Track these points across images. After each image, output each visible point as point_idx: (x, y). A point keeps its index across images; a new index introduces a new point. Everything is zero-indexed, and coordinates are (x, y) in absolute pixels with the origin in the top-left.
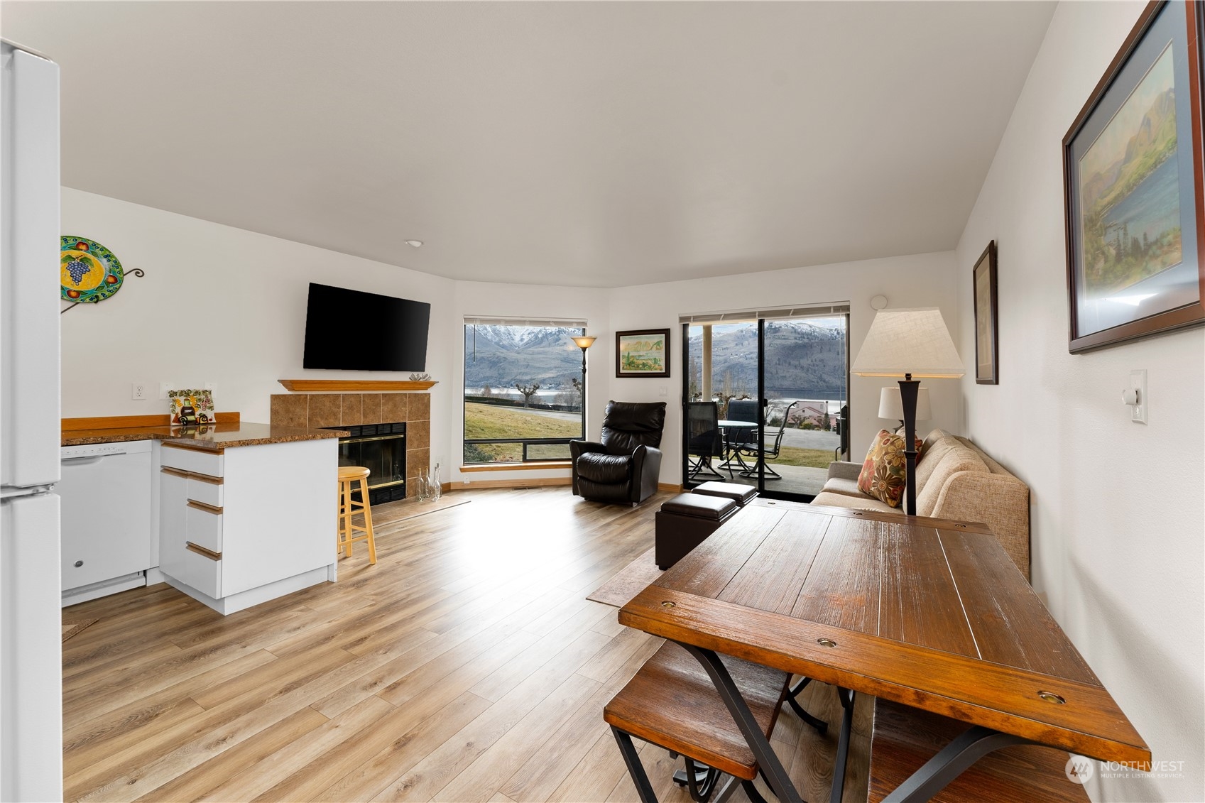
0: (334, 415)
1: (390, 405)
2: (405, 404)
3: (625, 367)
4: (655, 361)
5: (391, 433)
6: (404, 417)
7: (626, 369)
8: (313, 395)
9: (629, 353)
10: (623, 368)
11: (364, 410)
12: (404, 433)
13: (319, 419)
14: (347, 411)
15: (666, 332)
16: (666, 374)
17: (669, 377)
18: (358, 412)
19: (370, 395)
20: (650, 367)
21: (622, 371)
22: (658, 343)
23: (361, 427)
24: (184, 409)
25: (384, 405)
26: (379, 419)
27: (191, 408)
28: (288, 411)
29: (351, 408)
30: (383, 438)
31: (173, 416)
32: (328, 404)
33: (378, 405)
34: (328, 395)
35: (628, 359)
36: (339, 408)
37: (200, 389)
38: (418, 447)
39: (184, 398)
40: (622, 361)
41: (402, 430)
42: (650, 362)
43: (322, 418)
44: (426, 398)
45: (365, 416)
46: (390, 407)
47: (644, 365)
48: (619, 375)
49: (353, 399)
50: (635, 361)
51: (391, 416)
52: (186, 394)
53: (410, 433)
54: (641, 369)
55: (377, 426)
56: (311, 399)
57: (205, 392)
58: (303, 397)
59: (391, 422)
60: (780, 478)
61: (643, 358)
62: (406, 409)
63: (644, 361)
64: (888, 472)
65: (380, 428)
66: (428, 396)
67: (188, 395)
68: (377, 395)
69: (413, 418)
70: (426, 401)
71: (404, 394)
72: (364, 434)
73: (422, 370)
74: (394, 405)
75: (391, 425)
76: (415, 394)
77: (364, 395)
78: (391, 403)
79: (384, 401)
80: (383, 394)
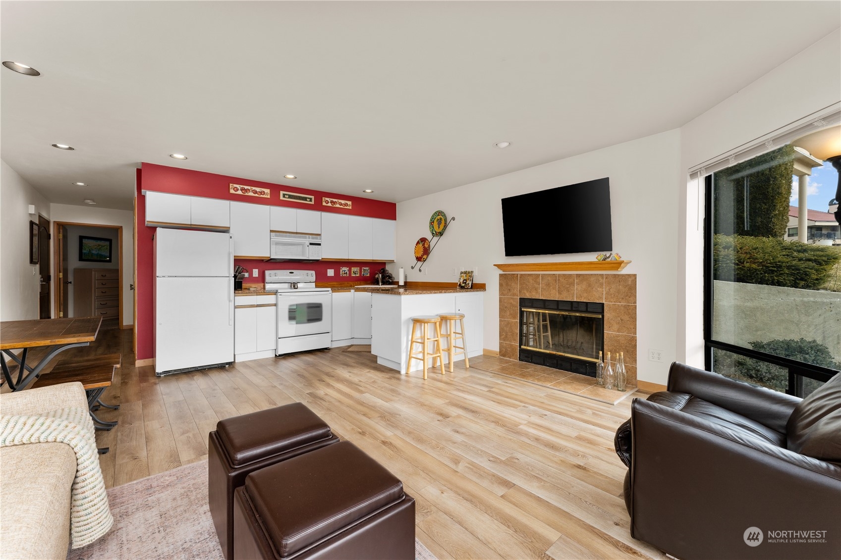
0: (536, 290)
1: (584, 285)
2: (602, 284)
5: (587, 311)
6: (601, 298)
8: (522, 275)
11: (559, 287)
12: (602, 313)
13: (526, 292)
14: (545, 287)
18: (553, 288)
19: (564, 275)
23: (558, 301)
24: (464, 280)
25: (578, 284)
26: (573, 296)
27: (466, 280)
28: (507, 285)
29: (548, 285)
30: (578, 314)
31: (459, 283)
32: (531, 281)
33: (573, 284)
34: (531, 274)
36: (539, 285)
37: (470, 271)
38: (618, 331)
39: (465, 275)
41: (600, 311)
43: (527, 291)
44: (630, 280)
45: (560, 293)
46: (584, 287)
49: (549, 278)
51: (585, 295)
52: (465, 273)
53: (609, 315)
55: (572, 303)
56: (520, 277)
58: (515, 276)
59: (585, 301)
62: (605, 290)
65: (575, 305)
66: (633, 278)
67: (466, 274)
68: (570, 275)
69: (612, 300)
70: (630, 283)
71: (600, 275)
72: (560, 308)
73: (610, 249)
74: (589, 285)
75: (587, 303)
76: (614, 275)
77: (559, 275)
78: (585, 283)
79: (578, 281)
80: (577, 275)
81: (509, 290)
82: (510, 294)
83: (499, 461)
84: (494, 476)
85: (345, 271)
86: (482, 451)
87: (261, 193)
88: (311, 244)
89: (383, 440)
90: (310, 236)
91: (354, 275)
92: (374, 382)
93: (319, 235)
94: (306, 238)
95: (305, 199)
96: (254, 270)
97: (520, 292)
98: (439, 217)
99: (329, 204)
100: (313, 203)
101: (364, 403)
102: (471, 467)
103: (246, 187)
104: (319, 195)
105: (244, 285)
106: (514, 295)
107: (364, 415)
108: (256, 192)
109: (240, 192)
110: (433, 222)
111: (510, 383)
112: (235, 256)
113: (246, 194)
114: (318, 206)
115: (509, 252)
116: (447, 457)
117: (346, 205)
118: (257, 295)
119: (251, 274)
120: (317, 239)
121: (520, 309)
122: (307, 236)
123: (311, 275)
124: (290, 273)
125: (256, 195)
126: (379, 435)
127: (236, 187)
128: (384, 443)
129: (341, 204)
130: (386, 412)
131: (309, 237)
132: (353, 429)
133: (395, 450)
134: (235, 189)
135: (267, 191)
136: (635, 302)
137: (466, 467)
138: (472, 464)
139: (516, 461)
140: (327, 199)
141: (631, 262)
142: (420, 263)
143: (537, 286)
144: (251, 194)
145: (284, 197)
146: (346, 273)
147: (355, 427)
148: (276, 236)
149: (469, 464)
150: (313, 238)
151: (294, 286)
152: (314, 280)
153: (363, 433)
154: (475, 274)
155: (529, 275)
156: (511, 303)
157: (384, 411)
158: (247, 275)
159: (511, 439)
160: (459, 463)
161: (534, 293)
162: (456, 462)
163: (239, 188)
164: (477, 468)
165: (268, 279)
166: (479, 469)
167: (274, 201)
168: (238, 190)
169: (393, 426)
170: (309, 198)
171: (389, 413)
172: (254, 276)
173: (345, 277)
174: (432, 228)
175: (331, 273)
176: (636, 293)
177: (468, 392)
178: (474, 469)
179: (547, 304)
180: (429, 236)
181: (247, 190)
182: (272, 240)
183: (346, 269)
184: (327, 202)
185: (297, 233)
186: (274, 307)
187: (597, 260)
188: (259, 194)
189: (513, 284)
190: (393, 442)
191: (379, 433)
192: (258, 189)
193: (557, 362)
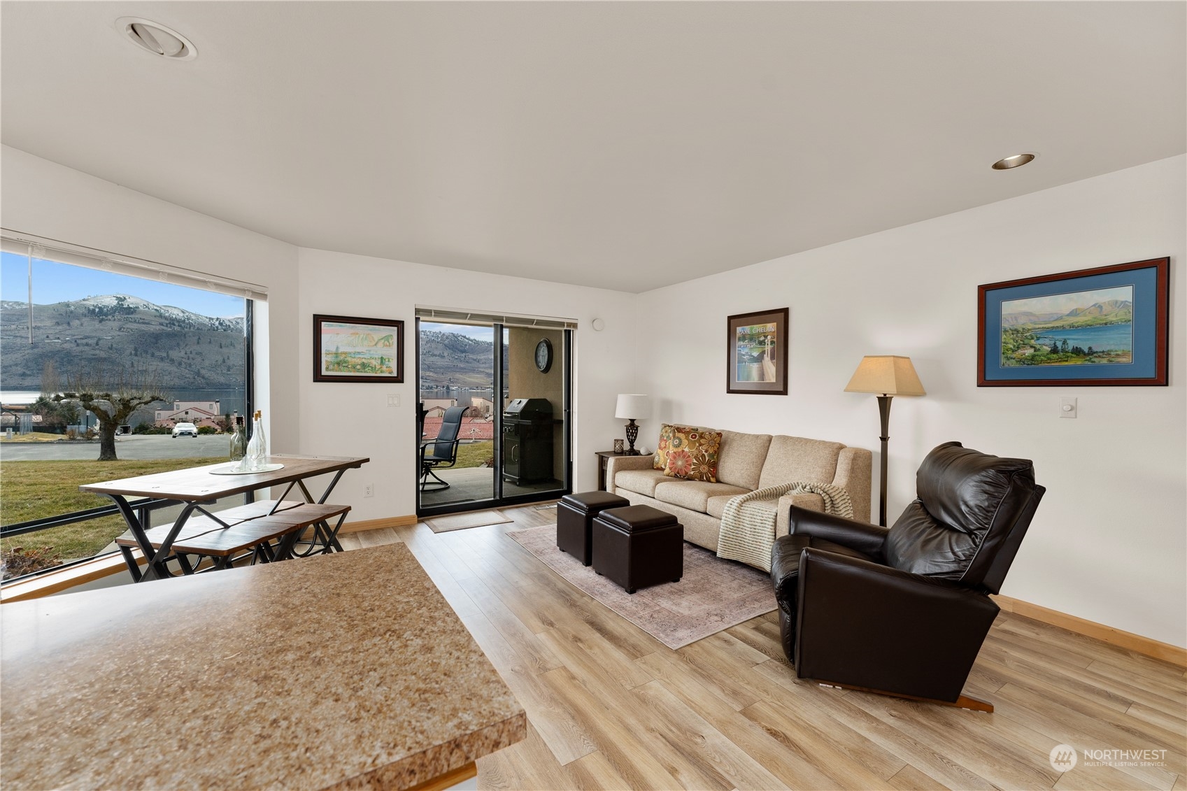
3: (331, 367)
4: (382, 362)
7: (333, 370)
9: (337, 348)
10: (327, 369)
15: (399, 325)
16: (399, 379)
17: (403, 382)
20: (373, 369)
21: (324, 372)
22: (387, 338)
35: (337, 357)
40: (325, 359)
42: (376, 363)
47: (364, 365)
48: (318, 377)
50: (349, 359)
54: (358, 371)
60: (449, 487)
61: (362, 356)
63: (364, 360)
64: (707, 459)
107: (573, 678)
153: (577, 639)
169: (533, 647)
171: (529, 677)
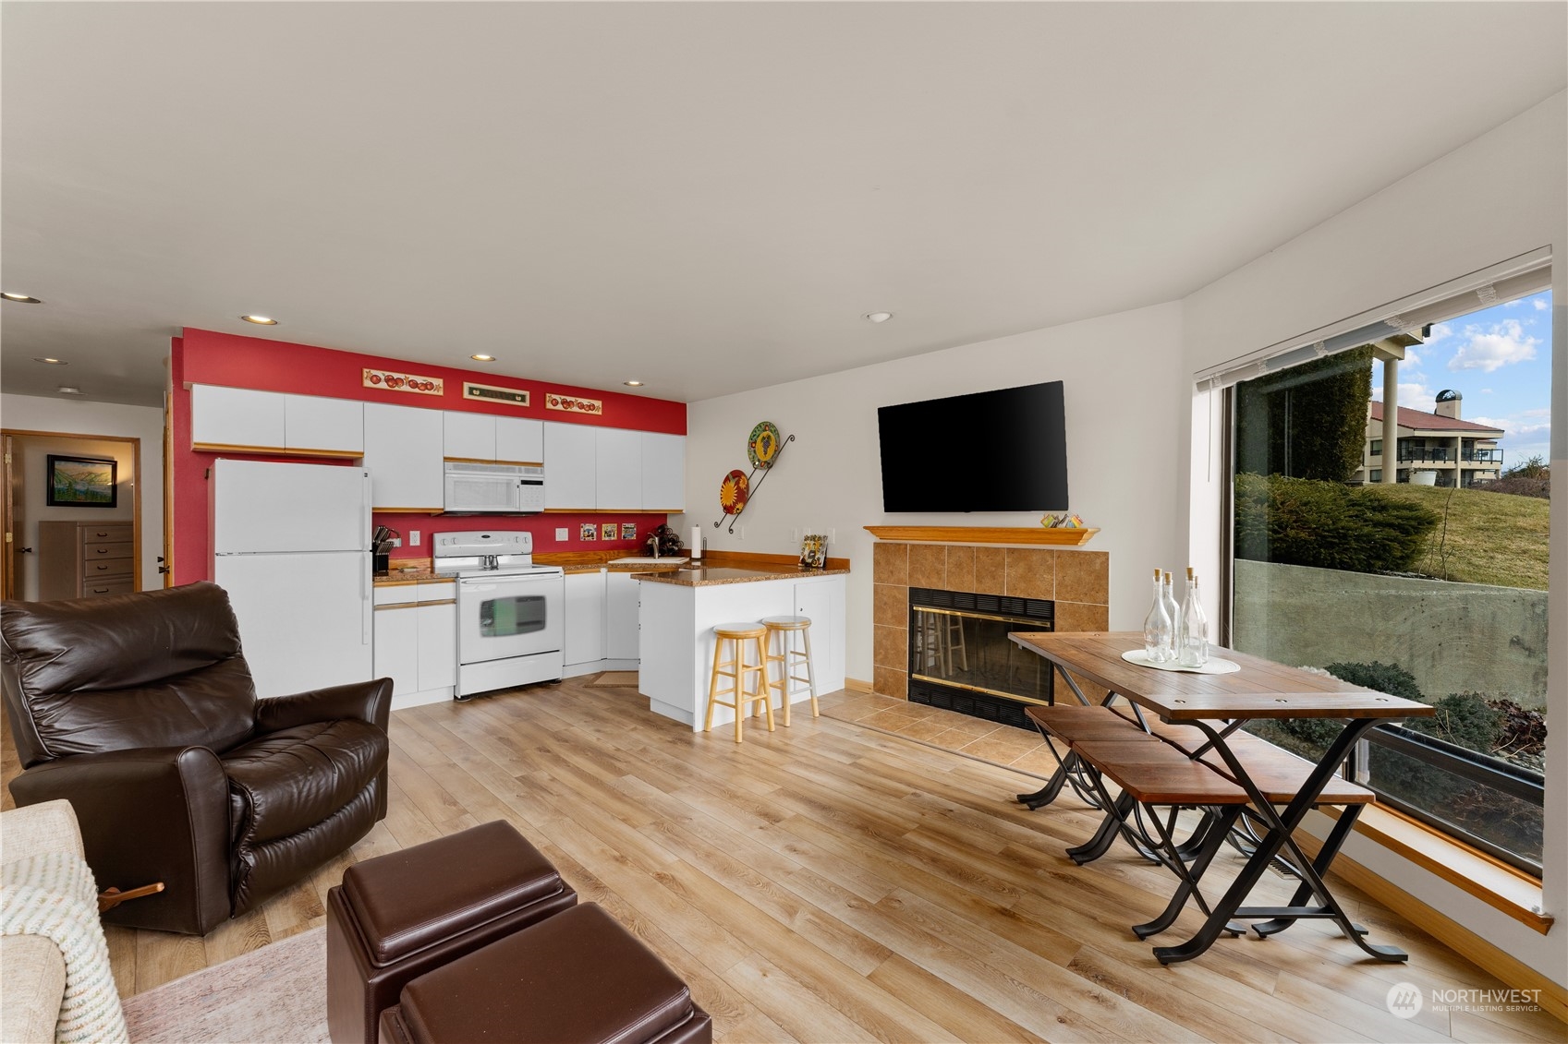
0: (938, 573)
1: (1021, 569)
2: (1050, 568)
5: (1025, 615)
6: (1050, 592)
8: (913, 546)
11: (977, 571)
12: (1051, 616)
13: (920, 577)
14: (953, 570)
18: (968, 572)
19: (986, 548)
23: (976, 595)
24: (811, 552)
25: (1010, 566)
26: (1002, 587)
27: (814, 552)
28: (888, 562)
29: (959, 565)
30: (1012, 620)
31: (802, 557)
32: (929, 558)
33: (1001, 565)
34: (930, 545)
36: (943, 564)
37: (822, 534)
39: (813, 542)
41: (1048, 614)
43: (923, 576)
44: (1098, 561)
45: (979, 581)
46: (1020, 571)
49: (961, 554)
51: (1023, 585)
52: (813, 538)
53: (1061, 622)
55: (1000, 599)
56: (911, 550)
57: (825, 537)
58: (902, 547)
59: (1022, 596)
62: (1054, 579)
65: (1005, 603)
66: (1103, 559)
67: (814, 540)
68: (998, 550)
69: (1067, 596)
70: (1097, 567)
71: (1048, 550)
72: (979, 607)
73: (1065, 507)
74: (1030, 569)
75: (1025, 601)
76: (1072, 552)
77: (978, 548)
78: (1022, 564)
79: (1010, 560)
80: (1008, 549)
81: (892, 572)
82: (892, 580)
83: (866, 907)
84: (857, 937)
85: (589, 530)
86: (837, 888)
87: (426, 386)
88: (524, 482)
89: (659, 871)
90: (523, 468)
91: (607, 539)
92: (644, 750)
93: (540, 465)
94: (513, 471)
95: (512, 397)
96: (411, 532)
97: (910, 576)
98: (765, 434)
99: (560, 407)
100: (527, 404)
101: (624, 795)
102: (817, 920)
103: (396, 375)
104: (540, 389)
105: (392, 562)
106: (900, 581)
107: (624, 820)
108: (415, 385)
109: (383, 385)
110: (755, 443)
111: (892, 748)
112: (373, 509)
113: (396, 388)
114: (537, 411)
115: (892, 504)
116: (774, 902)
117: (592, 407)
118: (418, 584)
119: (406, 540)
120: (535, 472)
121: (911, 607)
122: (517, 467)
123: (524, 540)
124: (483, 537)
125: (416, 390)
126: (651, 862)
127: (376, 376)
128: (660, 877)
129: (582, 406)
130: (666, 814)
131: (520, 471)
132: (603, 851)
133: (682, 892)
134: (375, 378)
135: (438, 382)
136: (1106, 602)
137: (809, 921)
138: (819, 914)
139: (897, 905)
140: (554, 396)
141: (1099, 530)
142: (730, 518)
143: (940, 566)
144: (406, 388)
145: (471, 393)
146: (592, 535)
147: (607, 847)
148: (455, 468)
149: (813, 914)
150: (527, 471)
151: (491, 563)
152: (530, 550)
153: (621, 860)
154: (832, 540)
155: (926, 546)
156: (895, 596)
157: (662, 811)
158: (397, 542)
159: (888, 862)
160: (796, 912)
161: (935, 580)
162: (791, 911)
163: (383, 378)
164: (826, 922)
165: (438, 548)
166: (831, 924)
167: (453, 402)
168: (379, 380)
169: (677, 843)
170: (519, 395)
171: (671, 816)
172: (412, 544)
173: (589, 542)
174: (753, 453)
175: (562, 534)
176: (1108, 584)
177: (815, 767)
178: (823, 924)
179: (957, 599)
180: (746, 468)
181: (397, 381)
182: (447, 475)
183: (591, 527)
184: (554, 402)
185: (496, 462)
186: (451, 607)
187: (1041, 526)
188: (422, 388)
189: (898, 562)
190: (677, 875)
191: (653, 859)
192: (419, 379)
193: (974, 705)
